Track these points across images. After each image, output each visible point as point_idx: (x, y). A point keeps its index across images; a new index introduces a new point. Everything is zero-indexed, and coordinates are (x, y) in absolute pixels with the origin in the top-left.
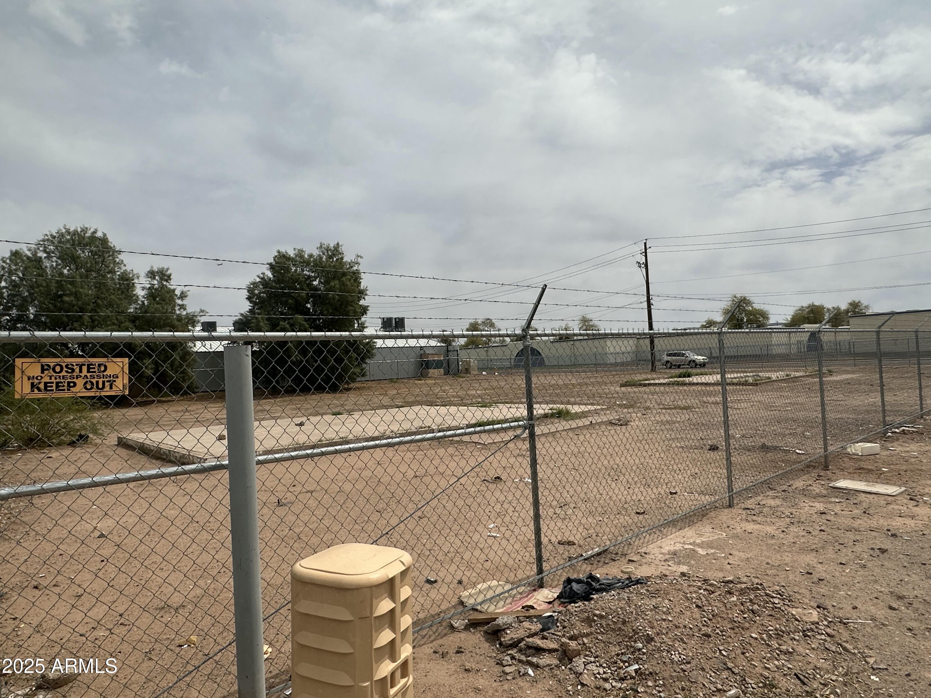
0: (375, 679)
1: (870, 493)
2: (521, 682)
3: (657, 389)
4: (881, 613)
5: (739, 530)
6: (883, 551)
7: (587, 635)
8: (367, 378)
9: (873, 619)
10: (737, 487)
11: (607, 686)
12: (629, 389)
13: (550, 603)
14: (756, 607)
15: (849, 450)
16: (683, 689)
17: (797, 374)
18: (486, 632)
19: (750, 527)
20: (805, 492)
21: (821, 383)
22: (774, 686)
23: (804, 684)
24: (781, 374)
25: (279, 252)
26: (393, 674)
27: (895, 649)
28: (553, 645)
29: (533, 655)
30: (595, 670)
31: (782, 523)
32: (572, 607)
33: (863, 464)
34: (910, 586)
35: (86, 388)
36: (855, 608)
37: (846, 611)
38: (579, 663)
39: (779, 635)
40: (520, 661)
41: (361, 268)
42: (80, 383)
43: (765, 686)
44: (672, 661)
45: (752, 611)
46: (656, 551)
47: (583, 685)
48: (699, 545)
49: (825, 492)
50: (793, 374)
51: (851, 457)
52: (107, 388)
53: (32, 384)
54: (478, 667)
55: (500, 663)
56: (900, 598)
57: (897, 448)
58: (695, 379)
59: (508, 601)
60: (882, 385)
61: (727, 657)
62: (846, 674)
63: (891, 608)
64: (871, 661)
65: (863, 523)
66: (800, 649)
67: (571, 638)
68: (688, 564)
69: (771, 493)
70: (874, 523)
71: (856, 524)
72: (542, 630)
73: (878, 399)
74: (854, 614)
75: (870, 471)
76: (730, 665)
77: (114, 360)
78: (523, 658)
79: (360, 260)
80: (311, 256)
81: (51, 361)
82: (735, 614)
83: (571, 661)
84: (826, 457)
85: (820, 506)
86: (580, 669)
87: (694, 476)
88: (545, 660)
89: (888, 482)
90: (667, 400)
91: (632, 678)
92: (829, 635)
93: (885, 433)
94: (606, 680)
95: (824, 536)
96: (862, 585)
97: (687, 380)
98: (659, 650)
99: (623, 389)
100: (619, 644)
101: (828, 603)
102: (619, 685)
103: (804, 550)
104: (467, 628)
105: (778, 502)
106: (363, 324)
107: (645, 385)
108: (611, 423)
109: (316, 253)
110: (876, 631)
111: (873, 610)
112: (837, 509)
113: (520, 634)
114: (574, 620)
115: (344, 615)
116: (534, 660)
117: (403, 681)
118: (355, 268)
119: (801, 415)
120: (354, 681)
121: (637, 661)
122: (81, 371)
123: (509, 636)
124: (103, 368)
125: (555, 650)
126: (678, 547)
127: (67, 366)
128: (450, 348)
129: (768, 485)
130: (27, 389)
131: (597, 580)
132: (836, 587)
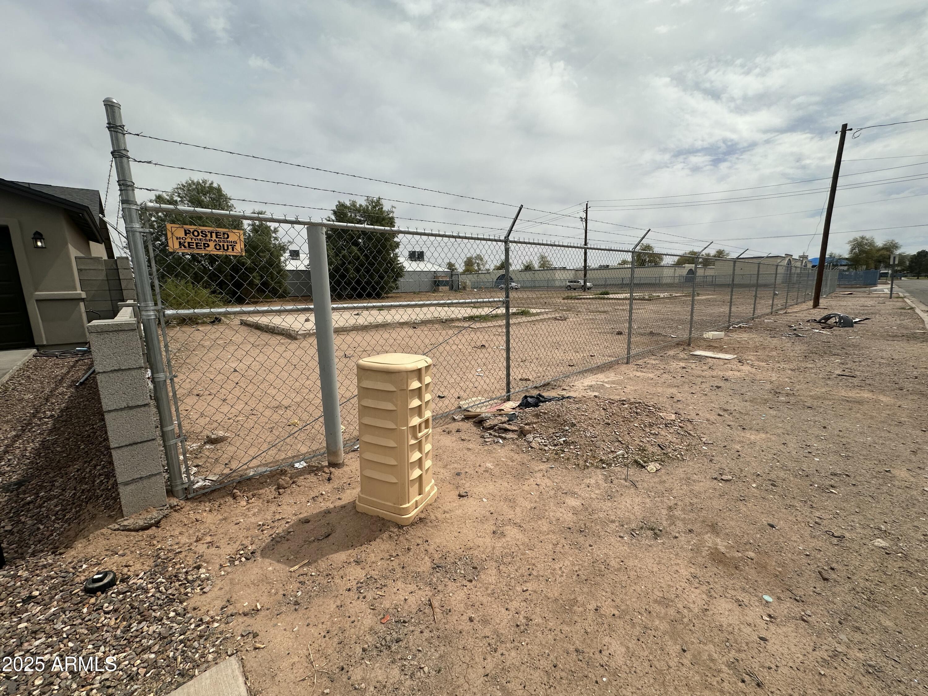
0: (410, 425)
1: (714, 358)
2: (495, 446)
3: (586, 301)
4: (713, 417)
5: (631, 375)
6: (718, 387)
7: (536, 423)
8: (399, 291)
9: (708, 420)
10: (633, 352)
11: (546, 448)
12: (569, 301)
13: (513, 409)
14: (639, 410)
15: (704, 336)
16: (591, 450)
17: (677, 295)
18: (474, 422)
19: (638, 374)
20: (674, 357)
21: (693, 301)
22: (645, 450)
23: (663, 449)
24: (666, 294)
25: (339, 202)
26: (420, 425)
27: (719, 434)
28: (516, 428)
29: (503, 433)
30: (540, 441)
31: (658, 373)
32: (527, 410)
33: (712, 344)
34: (732, 405)
35: (216, 248)
36: (697, 414)
37: (693, 415)
38: (530, 437)
39: (651, 425)
40: (495, 436)
41: (395, 215)
42: (212, 244)
43: (640, 450)
44: (586, 436)
45: (637, 413)
46: (580, 385)
47: (532, 448)
48: (606, 382)
49: (686, 357)
50: (674, 295)
51: (705, 340)
52: (230, 250)
53: (180, 242)
54: (469, 438)
55: (482, 437)
56: (725, 410)
57: (735, 336)
58: (611, 296)
59: (488, 407)
60: (731, 302)
61: (619, 435)
62: (688, 445)
63: (719, 415)
64: (704, 440)
65: (708, 373)
66: (663, 433)
67: (526, 424)
68: (599, 392)
69: (653, 357)
70: (714, 373)
71: (704, 374)
72: (508, 421)
73: (727, 310)
74: (697, 417)
75: (715, 347)
76: (620, 439)
77: (234, 231)
78: (497, 434)
79: (394, 210)
80: (361, 206)
81: (192, 228)
82: (626, 414)
83: (525, 436)
84: (690, 338)
85: (683, 364)
86: (531, 439)
87: (606, 347)
88: (510, 435)
89: (726, 352)
90: (592, 307)
91: (561, 444)
92: (680, 427)
93: (729, 326)
94: (546, 446)
95: (683, 379)
96: (703, 404)
97: (606, 296)
98: (579, 431)
99: (566, 301)
100: (555, 428)
101: (681, 412)
102: (553, 448)
103: (670, 386)
104: (463, 420)
105: (657, 362)
106: (396, 254)
107: (578, 299)
108: (556, 319)
109: (364, 203)
110: (708, 426)
111: (708, 416)
112: (693, 366)
113: (496, 422)
114: (527, 415)
115: (391, 388)
116: (503, 435)
117: (426, 430)
118: (391, 215)
119: (676, 318)
120: (397, 425)
121: (565, 436)
122: (211, 237)
123: (488, 424)
124: (226, 236)
125: (516, 431)
126: (593, 383)
127: (202, 232)
128: (454, 273)
129: (652, 353)
130: (177, 246)
131: (543, 397)
132: (687, 405)
